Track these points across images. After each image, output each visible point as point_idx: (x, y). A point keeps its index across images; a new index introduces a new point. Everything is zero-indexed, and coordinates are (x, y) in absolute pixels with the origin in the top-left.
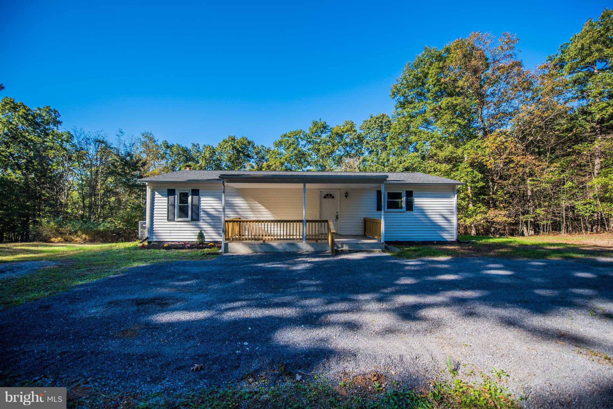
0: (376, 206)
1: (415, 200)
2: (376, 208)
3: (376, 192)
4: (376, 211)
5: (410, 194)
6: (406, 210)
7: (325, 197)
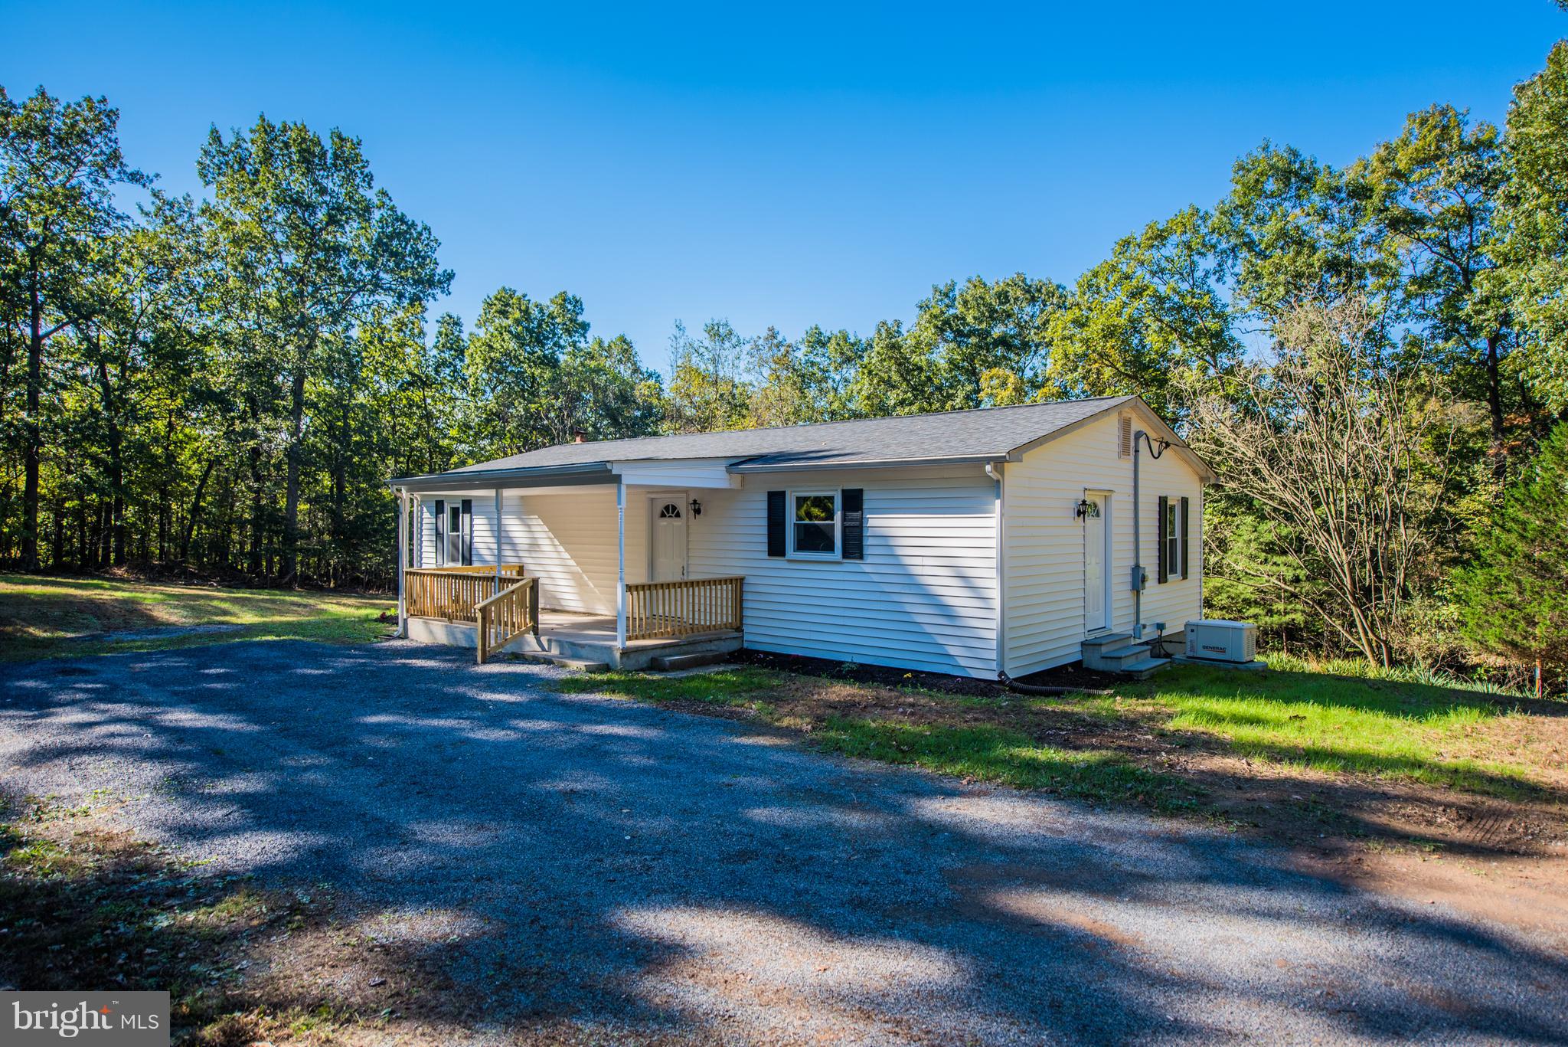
0: (765, 539)
1: (871, 523)
2: (765, 548)
3: (765, 498)
4: (765, 555)
5: (853, 501)
6: (844, 557)
7: (663, 515)
